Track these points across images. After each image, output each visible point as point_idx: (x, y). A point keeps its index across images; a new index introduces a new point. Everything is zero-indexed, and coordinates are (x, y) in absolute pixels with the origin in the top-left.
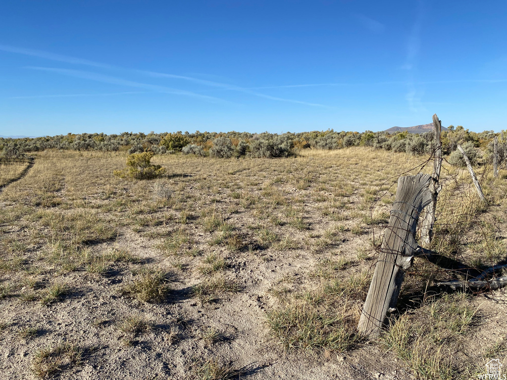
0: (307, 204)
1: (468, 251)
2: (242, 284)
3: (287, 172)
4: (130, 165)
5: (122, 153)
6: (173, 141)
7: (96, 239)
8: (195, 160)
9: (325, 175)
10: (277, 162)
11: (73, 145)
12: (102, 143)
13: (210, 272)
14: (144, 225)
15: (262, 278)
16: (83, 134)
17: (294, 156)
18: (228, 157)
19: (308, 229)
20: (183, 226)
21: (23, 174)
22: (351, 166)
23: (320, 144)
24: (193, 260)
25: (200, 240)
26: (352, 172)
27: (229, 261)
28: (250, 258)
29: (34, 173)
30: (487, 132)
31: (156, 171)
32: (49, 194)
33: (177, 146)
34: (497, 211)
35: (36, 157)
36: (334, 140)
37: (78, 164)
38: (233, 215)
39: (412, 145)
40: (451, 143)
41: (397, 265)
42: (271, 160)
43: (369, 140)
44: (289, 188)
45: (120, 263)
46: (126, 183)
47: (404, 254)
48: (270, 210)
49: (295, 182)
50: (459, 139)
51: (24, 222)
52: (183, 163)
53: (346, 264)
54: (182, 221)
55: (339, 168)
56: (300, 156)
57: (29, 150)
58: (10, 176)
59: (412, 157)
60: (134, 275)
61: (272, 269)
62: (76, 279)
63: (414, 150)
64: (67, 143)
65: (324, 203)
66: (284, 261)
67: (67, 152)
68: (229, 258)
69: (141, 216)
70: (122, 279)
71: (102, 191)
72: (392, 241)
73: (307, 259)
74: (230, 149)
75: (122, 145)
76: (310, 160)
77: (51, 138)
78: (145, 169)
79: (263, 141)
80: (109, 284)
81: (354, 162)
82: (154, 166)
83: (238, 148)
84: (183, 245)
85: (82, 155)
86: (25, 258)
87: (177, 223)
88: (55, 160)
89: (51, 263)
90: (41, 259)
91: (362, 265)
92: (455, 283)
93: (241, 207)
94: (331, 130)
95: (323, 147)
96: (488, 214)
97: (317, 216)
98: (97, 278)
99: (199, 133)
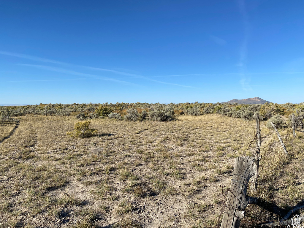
0: (182, 158)
1: (279, 195)
2: (142, 223)
3: (170, 132)
4: (76, 129)
5: (72, 117)
6: (103, 110)
7: (54, 186)
8: (116, 123)
9: (193, 135)
10: (164, 124)
11: (43, 112)
12: (60, 110)
13: (123, 214)
14: (83, 176)
15: (155, 218)
16: (49, 104)
17: (174, 120)
18: (135, 121)
19: (183, 178)
20: (107, 176)
21: (12, 133)
22: (209, 128)
23: (190, 112)
24: (112, 203)
25: (117, 188)
26: (209, 132)
27: (134, 205)
28: (148, 202)
29: (19, 132)
30: (288, 104)
31: (92, 133)
32: (27, 149)
33: (105, 113)
34: (296, 163)
35: (20, 120)
36: (198, 110)
37: (46, 125)
38: (138, 167)
39: (244, 114)
40: (267, 113)
41: (236, 216)
42: (161, 123)
43: (219, 110)
44: (171, 145)
45: (68, 206)
46: (73, 140)
47: (239, 209)
48: (160, 162)
49: (175, 140)
50: (272, 111)
51: (11, 173)
52: (109, 125)
53: (206, 207)
54: (106, 172)
55: (201, 129)
56: (178, 120)
57: (16, 116)
58: (4, 135)
59: (245, 122)
60: (77, 215)
61: (161, 211)
62: (41, 220)
63: (246, 117)
64: (39, 110)
65: (193, 157)
66: (169, 204)
67: (40, 117)
68: (134, 203)
69: (82, 168)
70: (69, 219)
71: (59, 147)
72: (232, 200)
73: (182, 203)
74: (137, 116)
75: (72, 112)
76: (184, 123)
77: (30, 106)
78: (85, 131)
79: (156, 111)
80: (61, 224)
81: (210, 125)
82: (91, 129)
83: (142, 115)
84: (107, 192)
85: (48, 119)
86: (10, 201)
87: (103, 173)
88: (31, 122)
89: (26, 206)
90: (20, 203)
91: (216, 208)
92: (271, 224)
93: (142, 160)
94: (196, 102)
95: (192, 114)
96: (290, 165)
97: (188, 167)
98: (54, 219)
99: (118, 104)
